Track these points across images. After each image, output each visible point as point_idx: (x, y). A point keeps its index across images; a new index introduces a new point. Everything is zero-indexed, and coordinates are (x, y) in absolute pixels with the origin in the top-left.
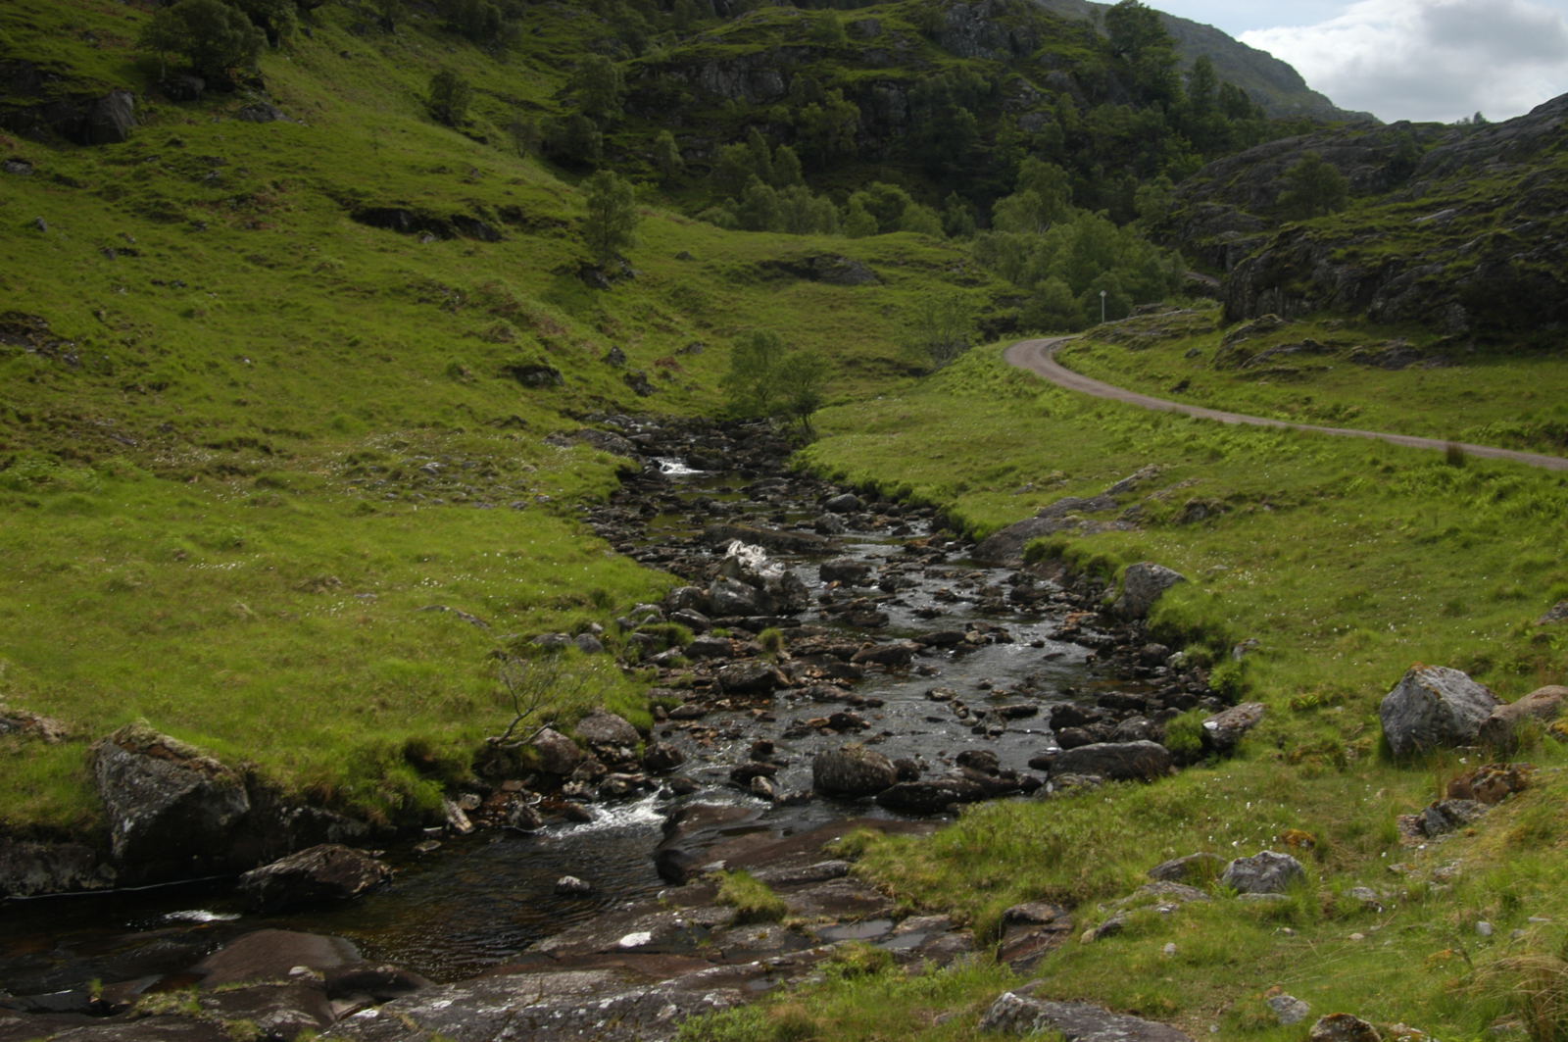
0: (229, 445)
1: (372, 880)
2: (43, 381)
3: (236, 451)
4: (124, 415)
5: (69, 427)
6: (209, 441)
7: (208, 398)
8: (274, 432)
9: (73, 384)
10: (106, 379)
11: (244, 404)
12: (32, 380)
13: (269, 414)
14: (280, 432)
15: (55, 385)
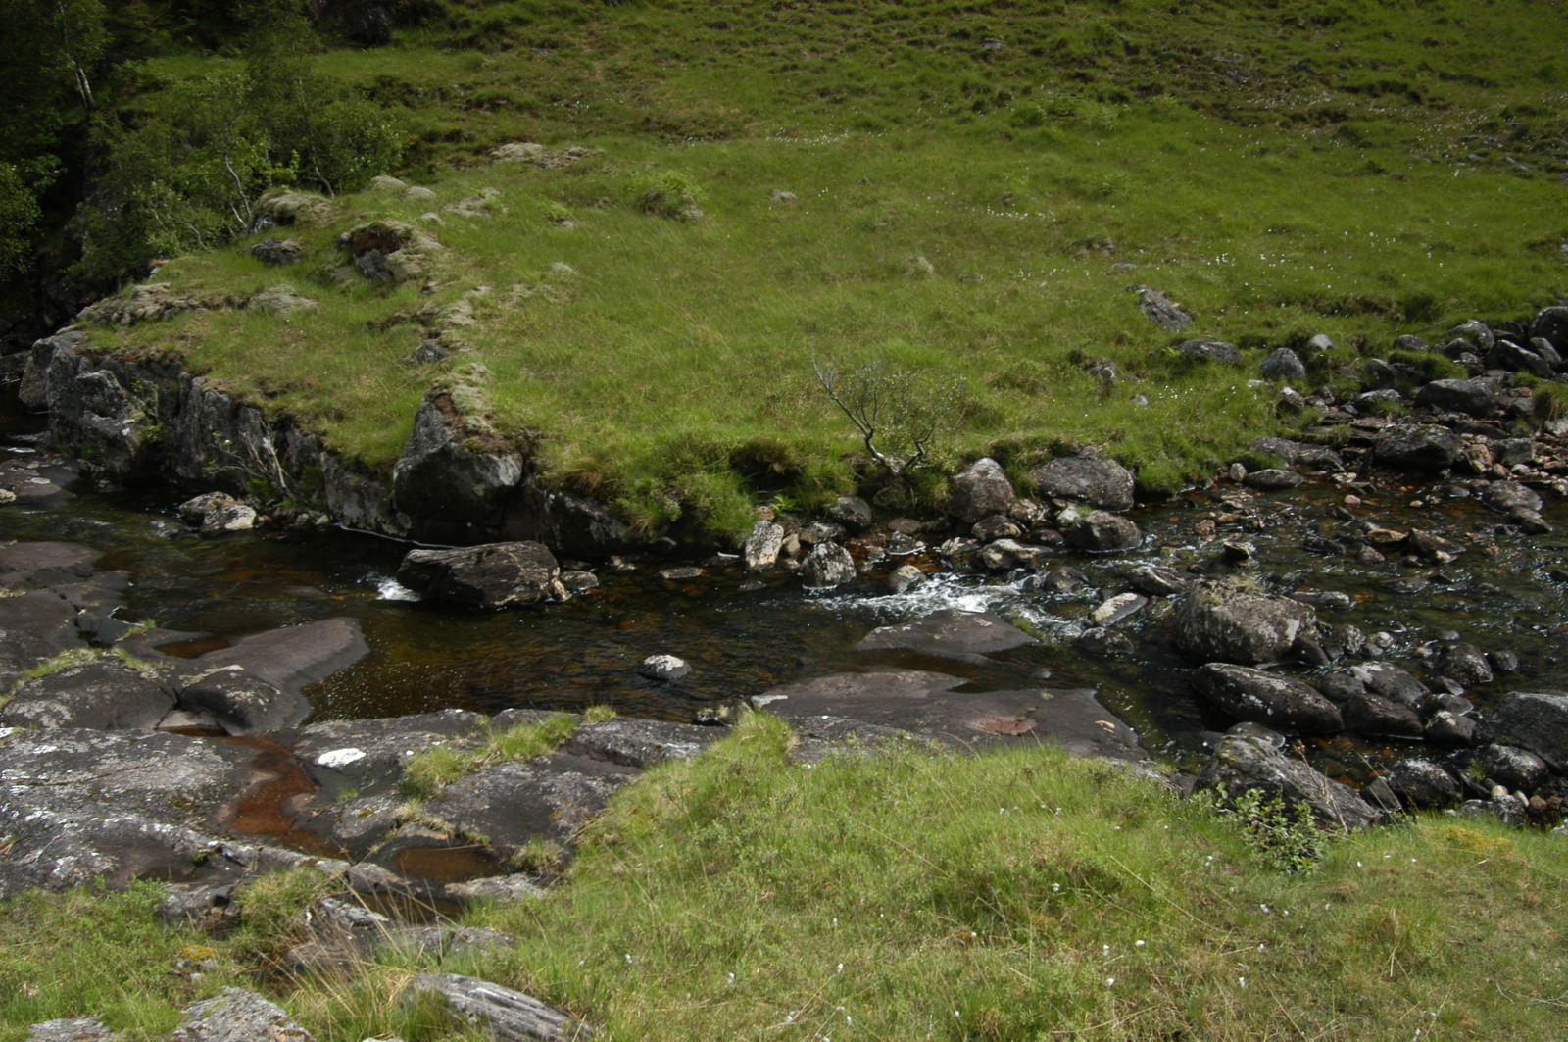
0: (1371, 90)
1: (526, 596)
2: (1187, 12)
3: (1376, 96)
4: (1259, 51)
5: (1179, 60)
6: (1348, 84)
7: (1387, 35)
8: (1453, 78)
9: (1223, 16)
10: (1266, 12)
11: (1434, 44)
12: (1173, 11)
13: (1460, 57)
14: (1462, 78)
15: (1199, 16)
